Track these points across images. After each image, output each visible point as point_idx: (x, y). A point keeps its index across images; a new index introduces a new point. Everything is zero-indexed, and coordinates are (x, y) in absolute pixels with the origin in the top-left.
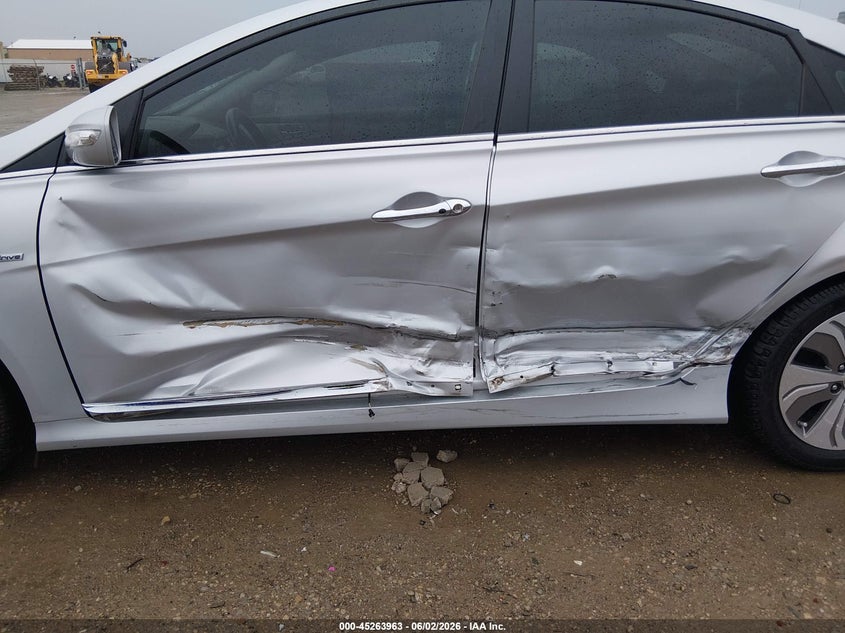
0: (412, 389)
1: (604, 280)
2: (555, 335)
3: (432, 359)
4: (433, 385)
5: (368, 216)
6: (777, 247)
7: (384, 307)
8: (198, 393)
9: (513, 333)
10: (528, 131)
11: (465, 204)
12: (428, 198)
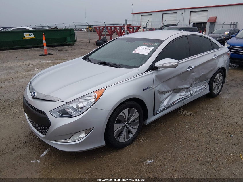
1: (203, 75)
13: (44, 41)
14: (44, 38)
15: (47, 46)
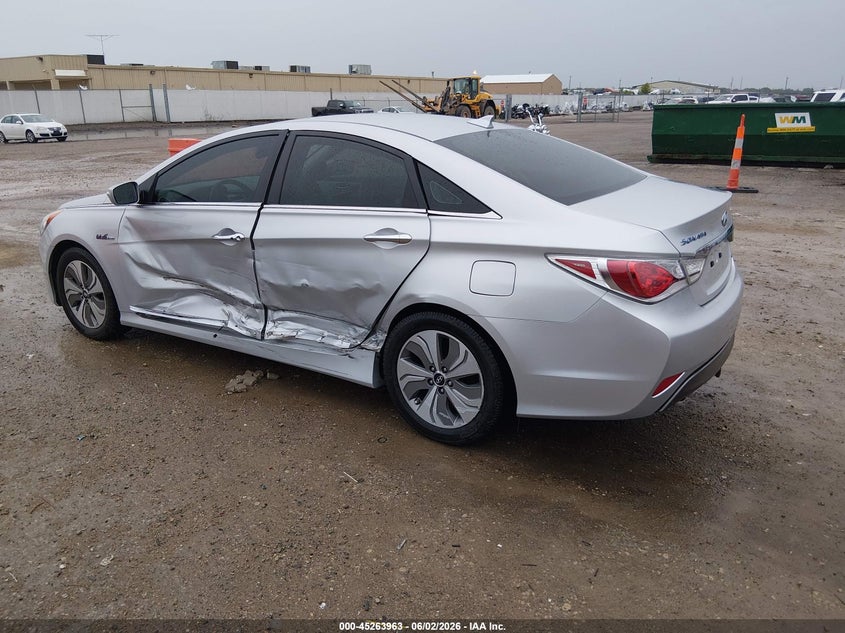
0: (236, 329)
1: (305, 287)
2: (302, 316)
3: (249, 316)
4: (248, 329)
5: (209, 237)
6: (378, 282)
7: (228, 284)
8: (167, 311)
9: (283, 310)
10: (279, 203)
11: (242, 236)
12: (229, 231)
13: (739, 143)
14: (741, 131)
15: (745, 162)
